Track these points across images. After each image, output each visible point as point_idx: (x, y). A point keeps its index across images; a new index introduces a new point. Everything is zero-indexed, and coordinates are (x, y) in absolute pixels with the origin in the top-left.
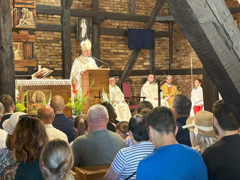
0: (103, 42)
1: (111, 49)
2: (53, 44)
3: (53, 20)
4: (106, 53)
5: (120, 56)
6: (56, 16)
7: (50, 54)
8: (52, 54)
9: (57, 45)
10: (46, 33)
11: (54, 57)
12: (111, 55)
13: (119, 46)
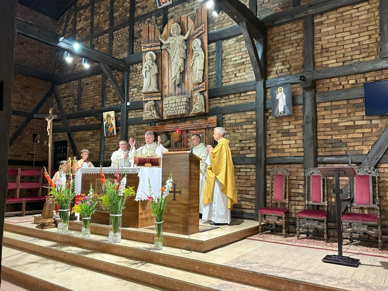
0: (324, 113)
1: (338, 122)
2: (245, 127)
3: (246, 98)
4: (328, 129)
5: (360, 131)
6: (250, 93)
7: (240, 138)
8: (243, 138)
9: (249, 127)
10: (236, 115)
11: (245, 142)
12: (339, 131)
13: (356, 115)
